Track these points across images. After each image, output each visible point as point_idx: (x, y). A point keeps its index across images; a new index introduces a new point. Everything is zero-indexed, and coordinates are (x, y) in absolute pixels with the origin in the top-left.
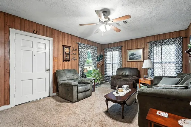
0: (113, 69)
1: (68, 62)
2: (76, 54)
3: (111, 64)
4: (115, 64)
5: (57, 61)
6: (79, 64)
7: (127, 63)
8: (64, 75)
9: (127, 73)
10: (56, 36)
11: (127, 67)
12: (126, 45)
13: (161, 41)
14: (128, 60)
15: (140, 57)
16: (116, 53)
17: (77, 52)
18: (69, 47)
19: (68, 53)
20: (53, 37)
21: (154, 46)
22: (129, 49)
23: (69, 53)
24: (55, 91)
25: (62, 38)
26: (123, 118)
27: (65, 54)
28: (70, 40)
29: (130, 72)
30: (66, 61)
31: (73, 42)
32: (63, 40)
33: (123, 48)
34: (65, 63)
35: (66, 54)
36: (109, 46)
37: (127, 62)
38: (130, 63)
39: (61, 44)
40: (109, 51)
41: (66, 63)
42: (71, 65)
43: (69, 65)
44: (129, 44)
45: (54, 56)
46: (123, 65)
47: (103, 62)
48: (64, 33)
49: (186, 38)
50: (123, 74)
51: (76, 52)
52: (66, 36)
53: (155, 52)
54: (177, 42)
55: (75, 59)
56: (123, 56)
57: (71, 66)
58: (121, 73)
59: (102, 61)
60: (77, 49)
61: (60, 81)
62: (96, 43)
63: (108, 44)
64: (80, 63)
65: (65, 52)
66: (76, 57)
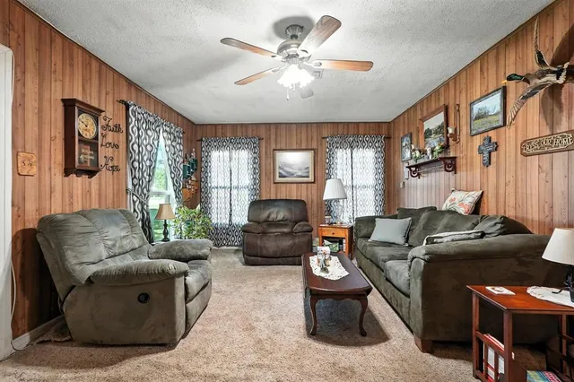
0: (231, 204)
1: (85, 177)
2: (117, 146)
3: (224, 188)
4: (237, 188)
5: (34, 170)
6: (130, 186)
7: (273, 185)
8: (94, 238)
9: (279, 214)
10: (31, 43)
11: (273, 197)
12: (273, 137)
13: (352, 139)
14: (278, 179)
15: (308, 172)
16: (243, 157)
17: (122, 137)
18: (95, 113)
19: (89, 135)
20: (13, 43)
21: (337, 147)
22: (279, 148)
23: (96, 138)
24: (23, 323)
25: (59, 63)
26: (363, 334)
27: (79, 140)
28: (95, 81)
29: (290, 210)
30: (80, 172)
31: (107, 94)
32: (63, 75)
33: (263, 143)
34: (75, 185)
35: (83, 141)
36: (220, 131)
37: (275, 183)
38: (283, 187)
39: (57, 93)
40: (218, 148)
41: (78, 182)
42: (100, 190)
43: (89, 191)
44: (279, 132)
45: (20, 143)
46: (263, 191)
47: (199, 181)
48: (69, 44)
49: (389, 138)
50: (269, 216)
51: (118, 138)
52: (80, 59)
53: (339, 161)
54: (377, 145)
55: (115, 169)
56: (263, 168)
57: (100, 196)
58: (264, 215)
59: (193, 178)
60: (123, 128)
61: (77, 267)
62: (178, 114)
63: (216, 125)
64: (134, 186)
65: (79, 134)
66: (118, 160)
